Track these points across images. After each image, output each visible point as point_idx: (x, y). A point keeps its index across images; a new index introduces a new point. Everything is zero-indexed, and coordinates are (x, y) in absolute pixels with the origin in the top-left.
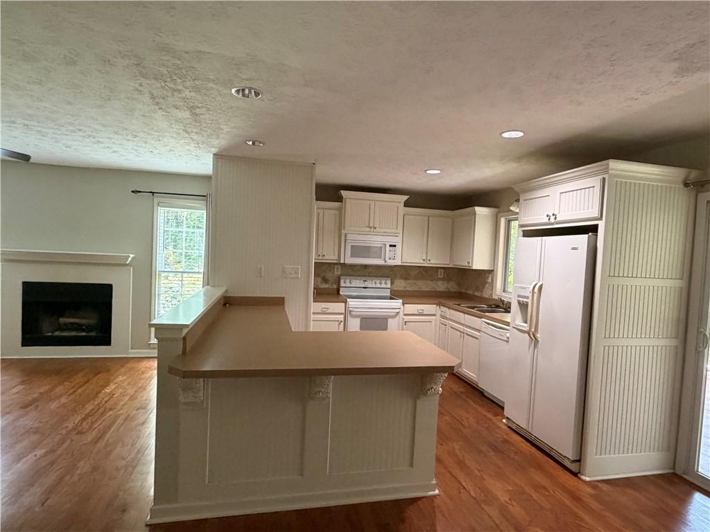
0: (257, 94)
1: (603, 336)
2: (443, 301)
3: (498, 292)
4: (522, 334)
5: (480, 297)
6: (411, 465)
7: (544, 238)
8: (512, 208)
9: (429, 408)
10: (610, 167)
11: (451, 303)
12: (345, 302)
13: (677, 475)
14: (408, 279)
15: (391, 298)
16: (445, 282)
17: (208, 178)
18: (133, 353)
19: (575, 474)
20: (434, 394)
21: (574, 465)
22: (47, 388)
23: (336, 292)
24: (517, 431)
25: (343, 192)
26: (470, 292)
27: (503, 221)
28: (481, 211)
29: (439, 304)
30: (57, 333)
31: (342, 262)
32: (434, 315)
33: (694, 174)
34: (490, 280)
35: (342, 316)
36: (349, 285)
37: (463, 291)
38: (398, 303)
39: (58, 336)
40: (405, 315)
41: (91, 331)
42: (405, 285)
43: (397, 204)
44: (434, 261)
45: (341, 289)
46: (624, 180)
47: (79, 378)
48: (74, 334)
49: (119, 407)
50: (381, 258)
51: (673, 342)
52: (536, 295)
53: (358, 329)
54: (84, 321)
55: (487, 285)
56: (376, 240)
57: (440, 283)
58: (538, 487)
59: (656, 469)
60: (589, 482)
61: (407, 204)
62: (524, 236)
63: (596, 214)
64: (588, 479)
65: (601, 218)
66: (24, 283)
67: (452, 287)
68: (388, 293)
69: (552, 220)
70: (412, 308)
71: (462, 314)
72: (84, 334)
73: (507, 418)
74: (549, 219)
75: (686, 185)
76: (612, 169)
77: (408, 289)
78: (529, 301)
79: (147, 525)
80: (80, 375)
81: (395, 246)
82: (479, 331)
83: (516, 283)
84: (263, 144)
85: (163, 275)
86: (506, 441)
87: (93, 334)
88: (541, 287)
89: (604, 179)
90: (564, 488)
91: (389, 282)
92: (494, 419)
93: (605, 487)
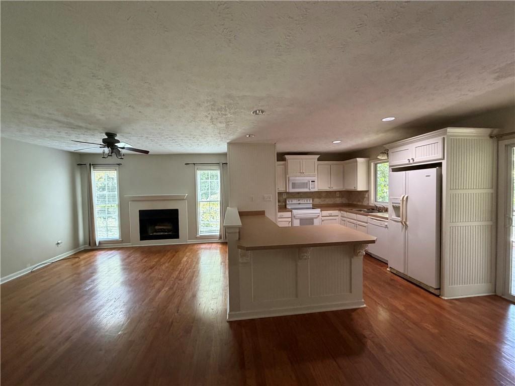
0: (262, 112)
1: (449, 221)
2: (342, 208)
3: (372, 202)
4: (396, 223)
5: (361, 205)
6: (351, 292)
7: (407, 172)
8: (379, 157)
9: (358, 262)
10: (448, 131)
11: (347, 209)
12: (292, 212)
13: (498, 296)
14: (320, 198)
15: (313, 208)
16: (340, 198)
17: (225, 155)
18: (190, 242)
19: (438, 296)
20: (361, 255)
21: (436, 291)
22: (157, 259)
23: (284, 206)
24: (398, 274)
25: (287, 156)
26: (355, 203)
27: (372, 165)
28: (360, 160)
29: (340, 210)
30: (154, 234)
31: (288, 191)
32: (337, 216)
33: (496, 131)
34: (367, 196)
35: (290, 219)
36: (291, 203)
37: (350, 202)
38: (318, 211)
39: (155, 235)
40: (322, 216)
41: (170, 232)
42: (320, 201)
43: (314, 160)
44: (335, 188)
45: (287, 205)
46: (458, 138)
47: (169, 254)
48: (162, 233)
49: (193, 267)
50: (307, 188)
51: (490, 223)
52: (404, 202)
53: (299, 225)
54: (164, 227)
55: (365, 199)
56: (305, 179)
57: (338, 199)
58: (419, 303)
59: (485, 293)
60: (447, 300)
61: (319, 160)
62: (393, 171)
63: (441, 156)
64: (446, 298)
65: (444, 159)
66: (140, 211)
67: (344, 201)
68: (311, 206)
69: (411, 161)
70: (325, 213)
71: (355, 215)
72: (166, 233)
73: (390, 267)
74: (409, 162)
75: (491, 137)
76: (449, 133)
77: (322, 203)
78: (401, 205)
79: (228, 322)
80: (169, 253)
81: (314, 181)
82: (367, 223)
83: (392, 196)
84: (254, 135)
85: (201, 203)
86: (392, 280)
87: (170, 233)
88: (407, 198)
89: (444, 138)
90: (433, 303)
91: (311, 200)
92: (382, 268)
93: (457, 302)
